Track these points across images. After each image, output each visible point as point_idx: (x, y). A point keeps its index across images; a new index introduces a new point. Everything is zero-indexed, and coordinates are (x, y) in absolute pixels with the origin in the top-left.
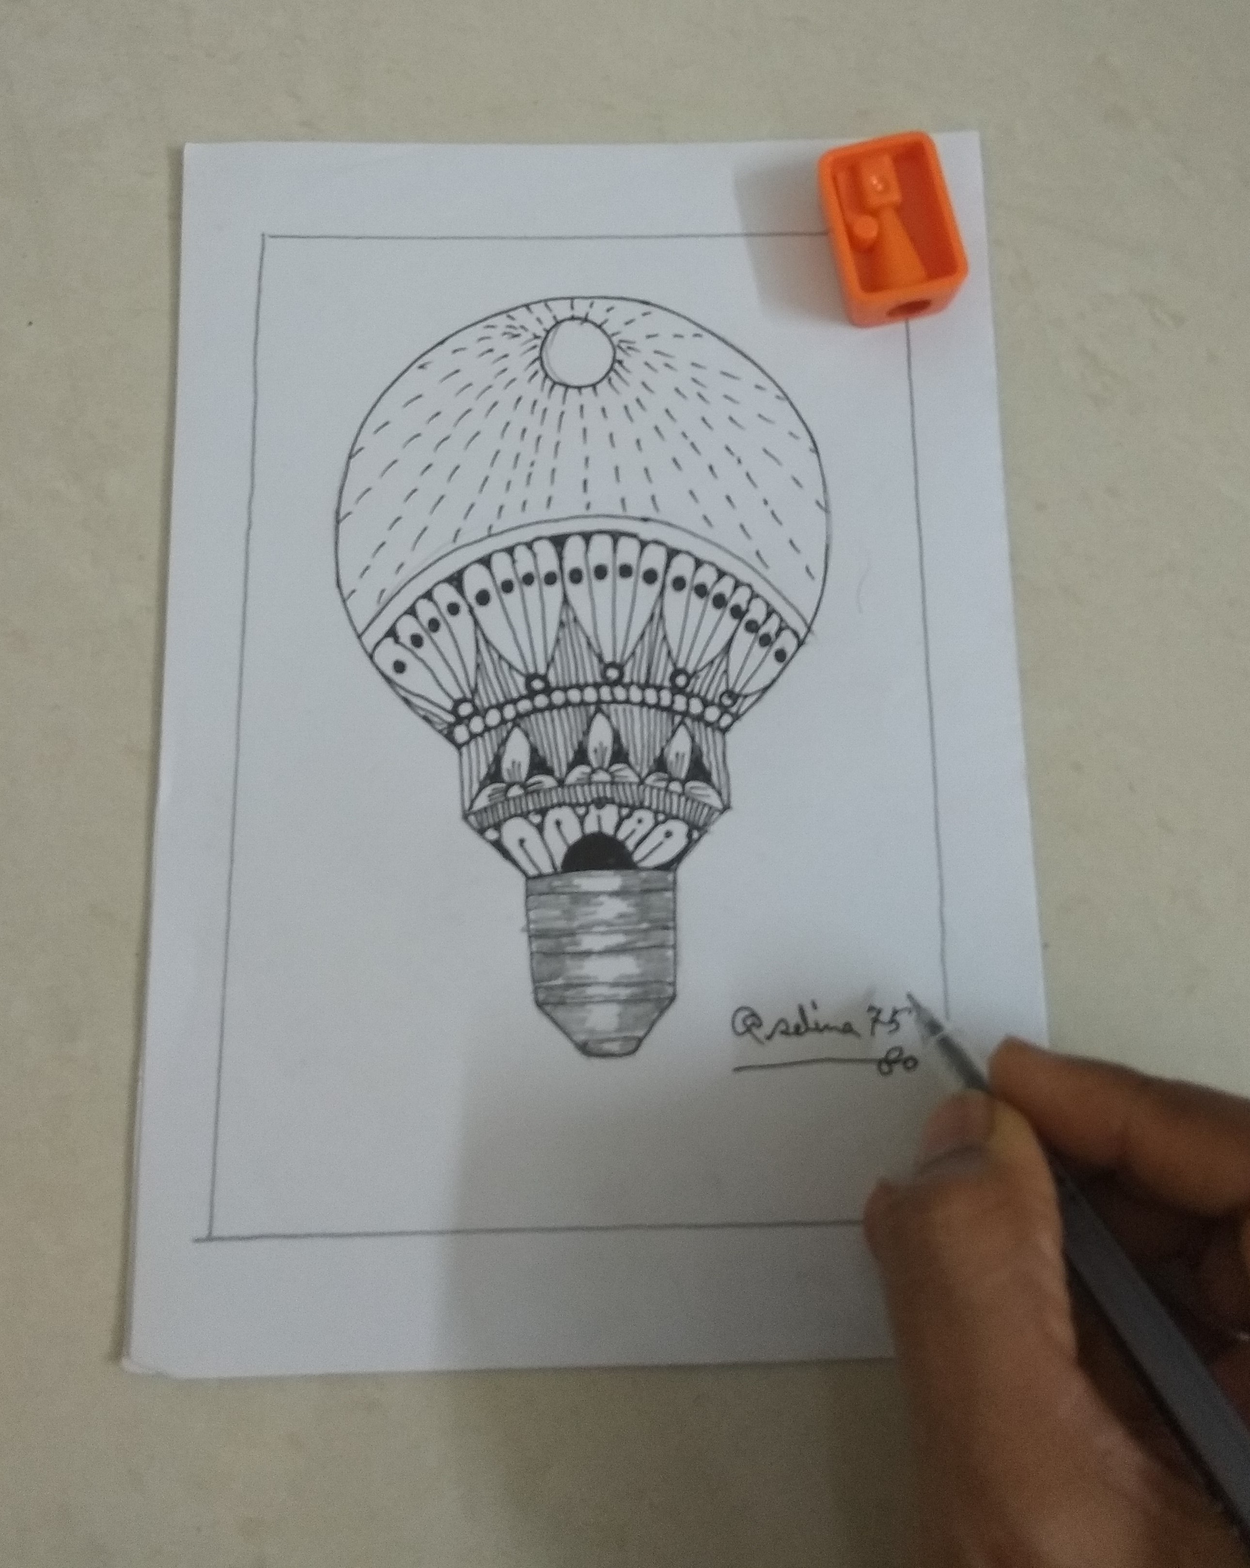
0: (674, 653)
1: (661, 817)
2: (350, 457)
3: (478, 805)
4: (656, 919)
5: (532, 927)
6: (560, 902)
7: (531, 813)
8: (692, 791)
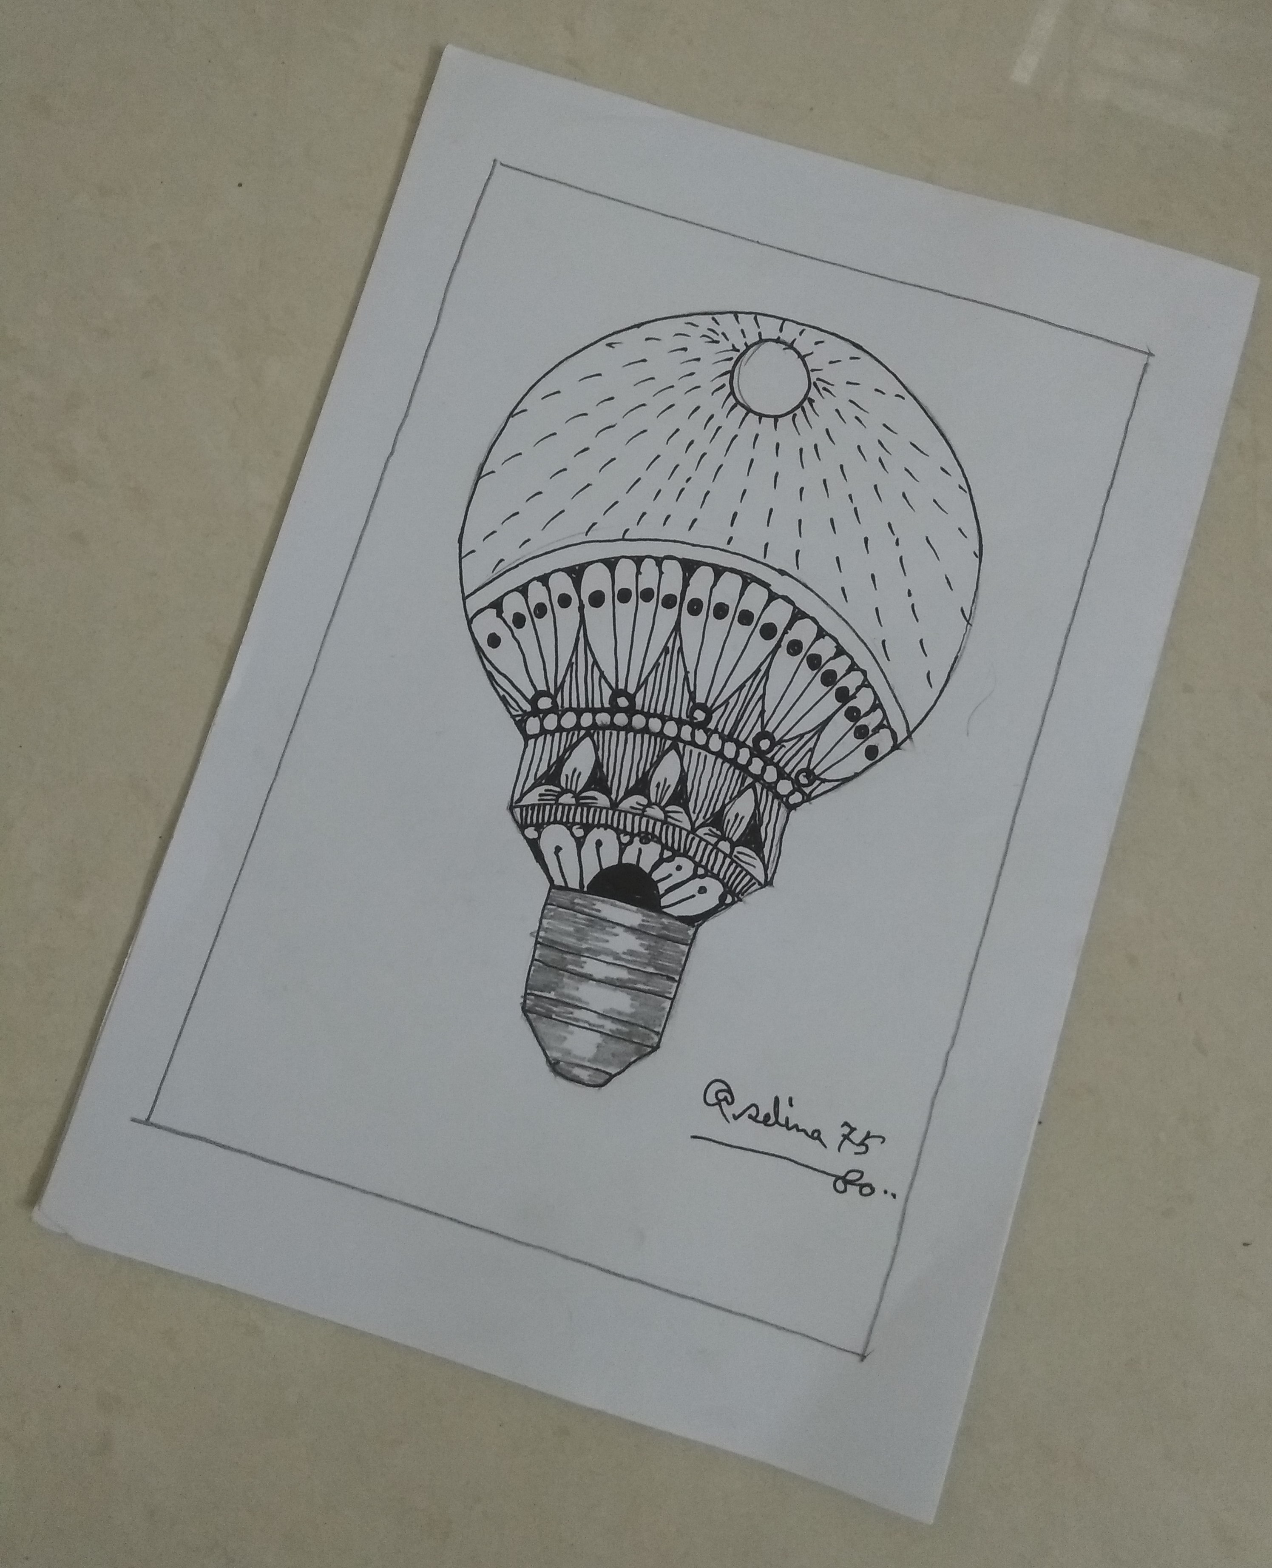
0: (767, 716)
1: (701, 871)
2: (511, 415)
3: (527, 801)
4: (663, 967)
5: (542, 934)
6: (577, 920)
7: (575, 825)
8: (740, 856)
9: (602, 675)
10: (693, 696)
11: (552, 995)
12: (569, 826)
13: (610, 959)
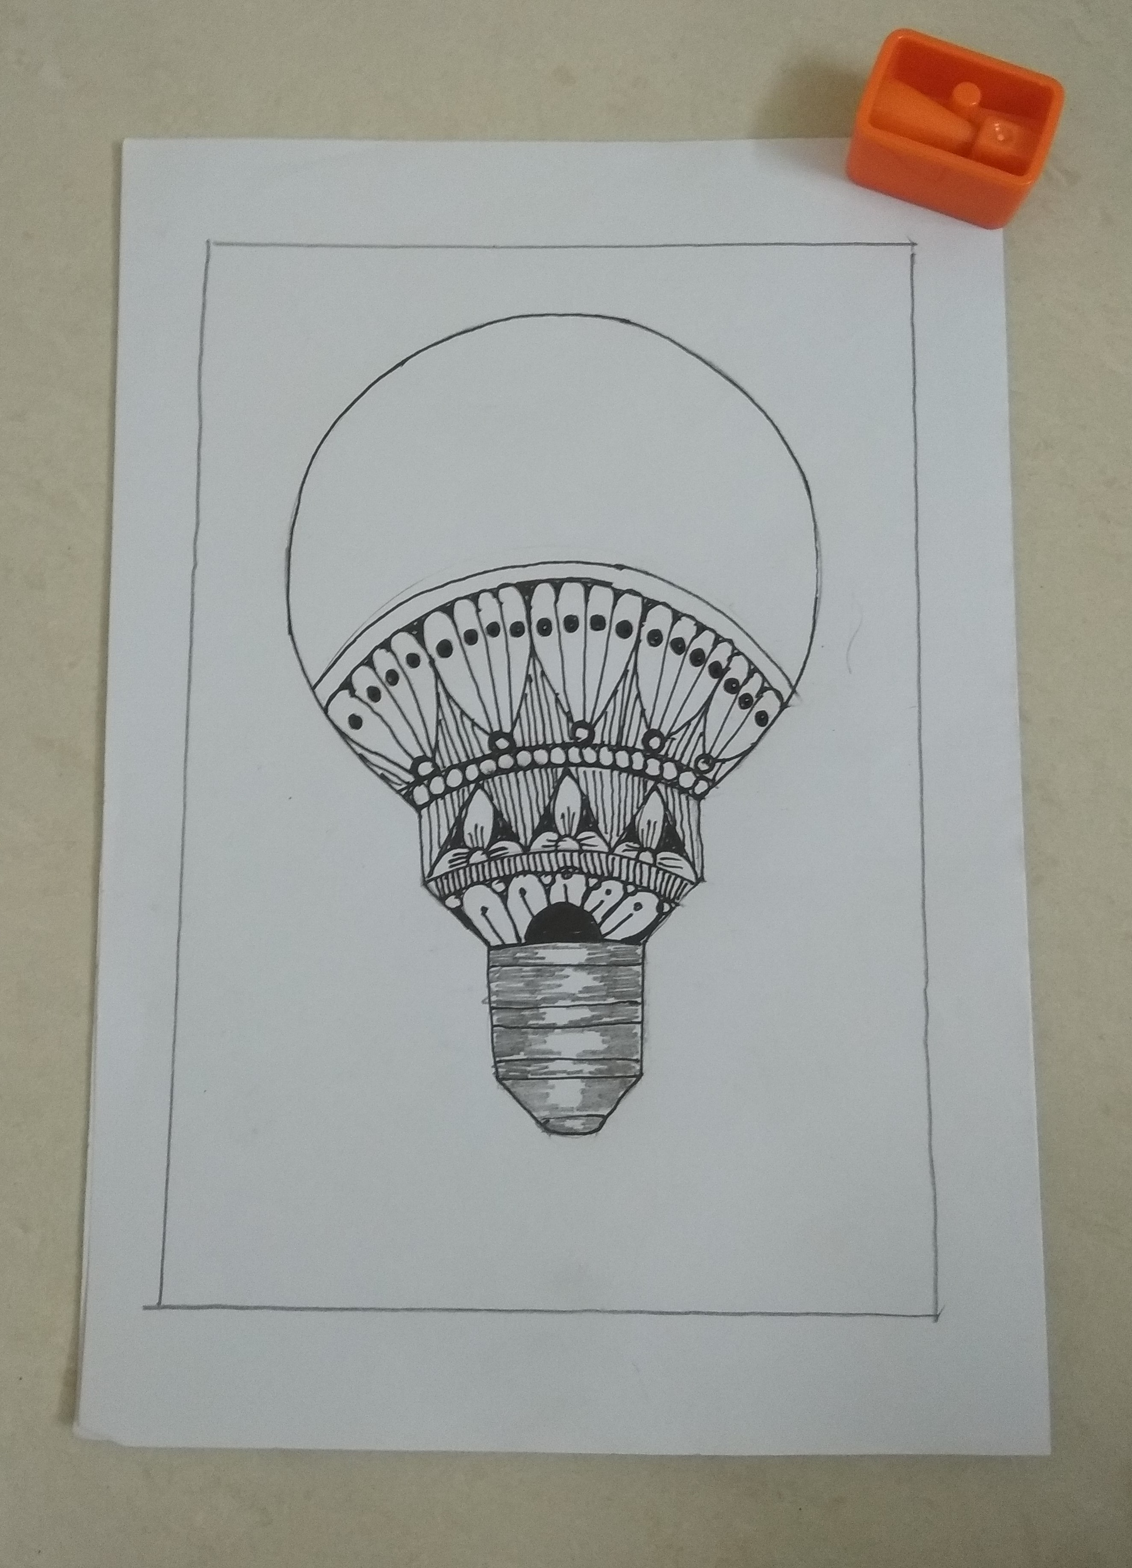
0: (648, 714)
1: (631, 889)
3: (438, 871)
4: (622, 995)
5: (494, 998)
6: (523, 974)
7: (494, 881)
8: (664, 862)
9: (474, 724)
10: (569, 716)
11: (522, 1056)
12: (488, 883)
13: (569, 1003)
